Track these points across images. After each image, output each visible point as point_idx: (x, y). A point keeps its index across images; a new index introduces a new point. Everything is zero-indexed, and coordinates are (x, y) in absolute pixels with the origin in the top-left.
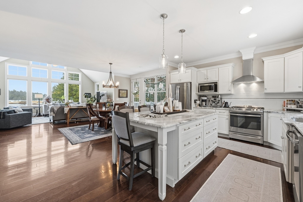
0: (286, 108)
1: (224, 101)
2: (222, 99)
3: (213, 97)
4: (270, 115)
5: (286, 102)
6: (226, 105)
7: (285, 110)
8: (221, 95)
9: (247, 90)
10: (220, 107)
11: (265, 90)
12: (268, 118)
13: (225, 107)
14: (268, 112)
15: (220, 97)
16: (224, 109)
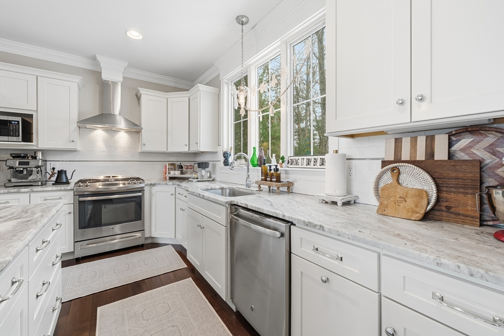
0: (168, 176)
1: (54, 169)
2: (48, 163)
3: (16, 156)
4: (155, 189)
5: (168, 167)
6: (61, 179)
7: (168, 178)
8: (44, 152)
9: (110, 145)
10: (42, 185)
11: (143, 146)
12: (151, 194)
13: (58, 182)
14: (151, 185)
15: (39, 155)
16: (54, 188)
